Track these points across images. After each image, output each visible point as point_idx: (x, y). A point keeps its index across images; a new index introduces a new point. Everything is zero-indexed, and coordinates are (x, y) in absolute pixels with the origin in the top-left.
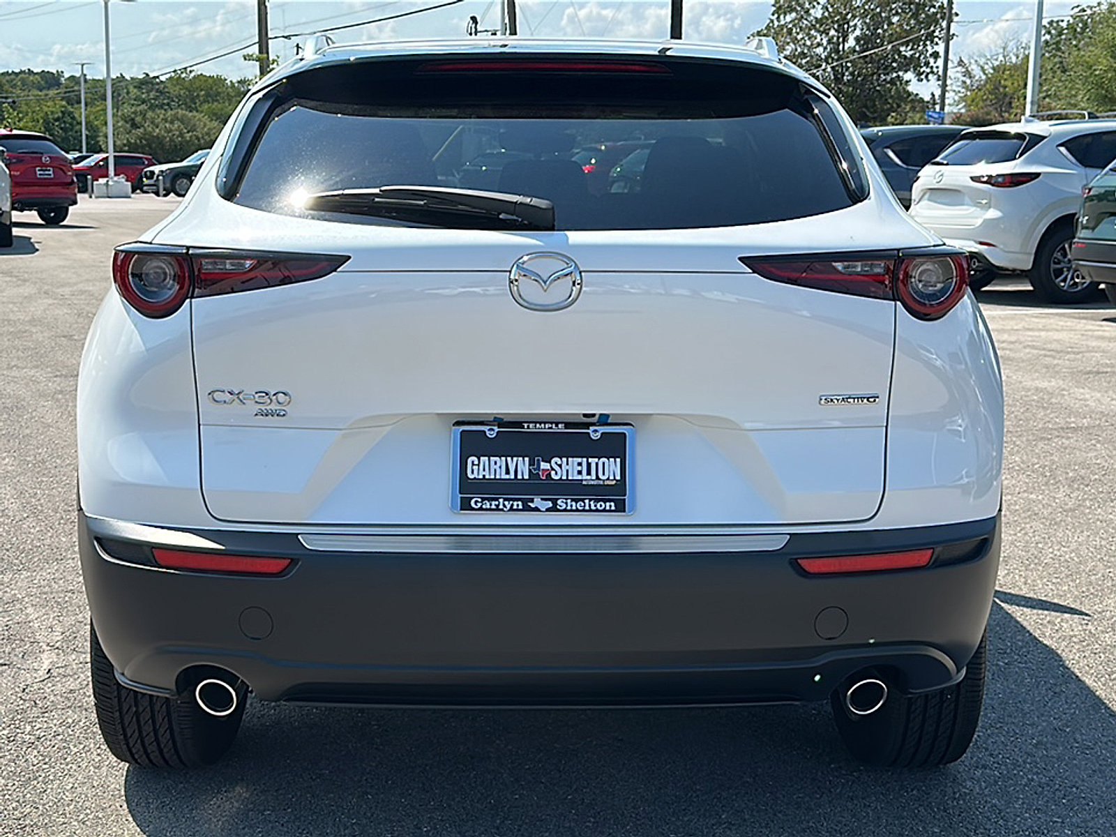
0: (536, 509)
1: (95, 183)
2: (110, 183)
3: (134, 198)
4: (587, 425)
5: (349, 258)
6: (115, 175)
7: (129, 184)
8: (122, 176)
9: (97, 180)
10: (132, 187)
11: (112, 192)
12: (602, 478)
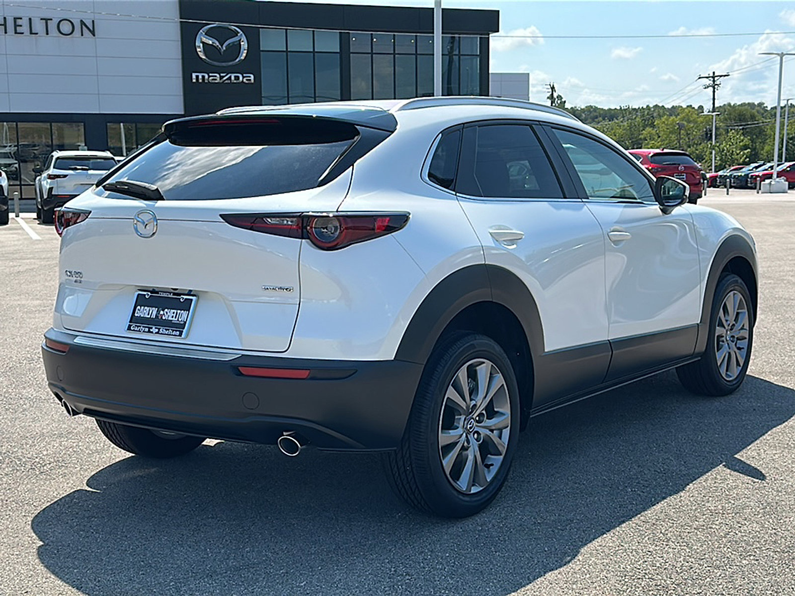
0: (152, 332)
1: (762, 183)
2: (773, 183)
3: (789, 193)
4: (179, 295)
6: (777, 177)
7: (787, 183)
8: (782, 177)
9: (764, 181)
10: (789, 185)
11: (773, 189)
12: (180, 320)
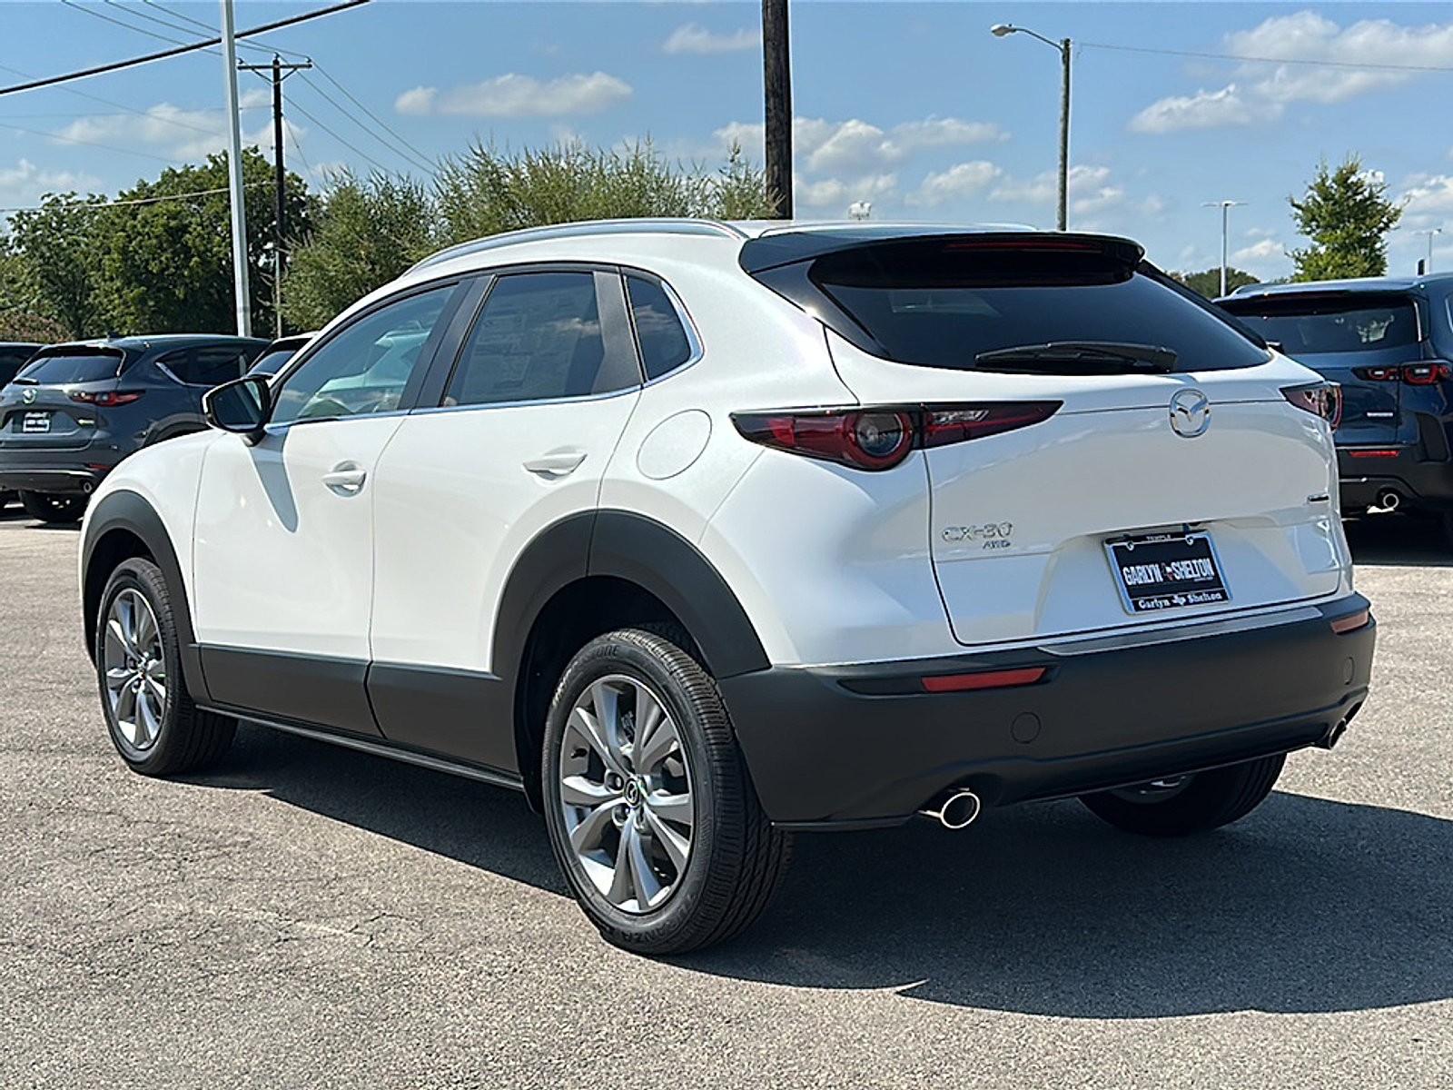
0: (1178, 605)
4: (1182, 535)
5: (1061, 403)
12: (1204, 574)
